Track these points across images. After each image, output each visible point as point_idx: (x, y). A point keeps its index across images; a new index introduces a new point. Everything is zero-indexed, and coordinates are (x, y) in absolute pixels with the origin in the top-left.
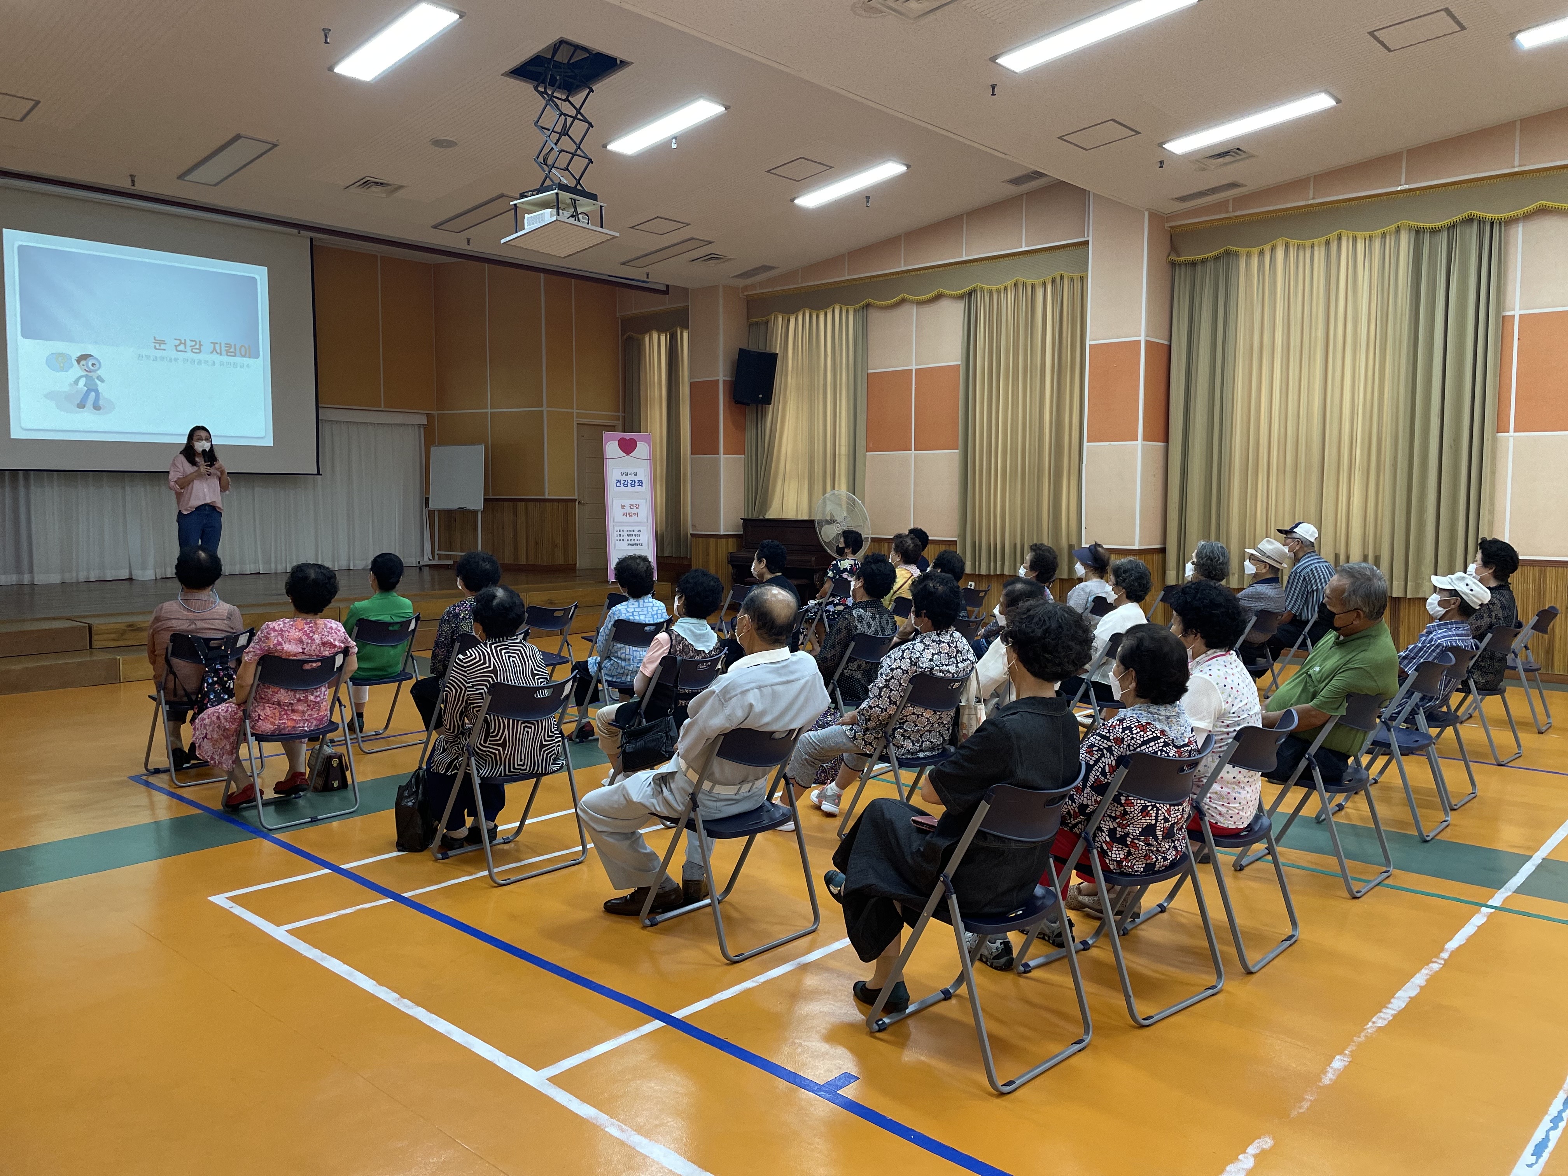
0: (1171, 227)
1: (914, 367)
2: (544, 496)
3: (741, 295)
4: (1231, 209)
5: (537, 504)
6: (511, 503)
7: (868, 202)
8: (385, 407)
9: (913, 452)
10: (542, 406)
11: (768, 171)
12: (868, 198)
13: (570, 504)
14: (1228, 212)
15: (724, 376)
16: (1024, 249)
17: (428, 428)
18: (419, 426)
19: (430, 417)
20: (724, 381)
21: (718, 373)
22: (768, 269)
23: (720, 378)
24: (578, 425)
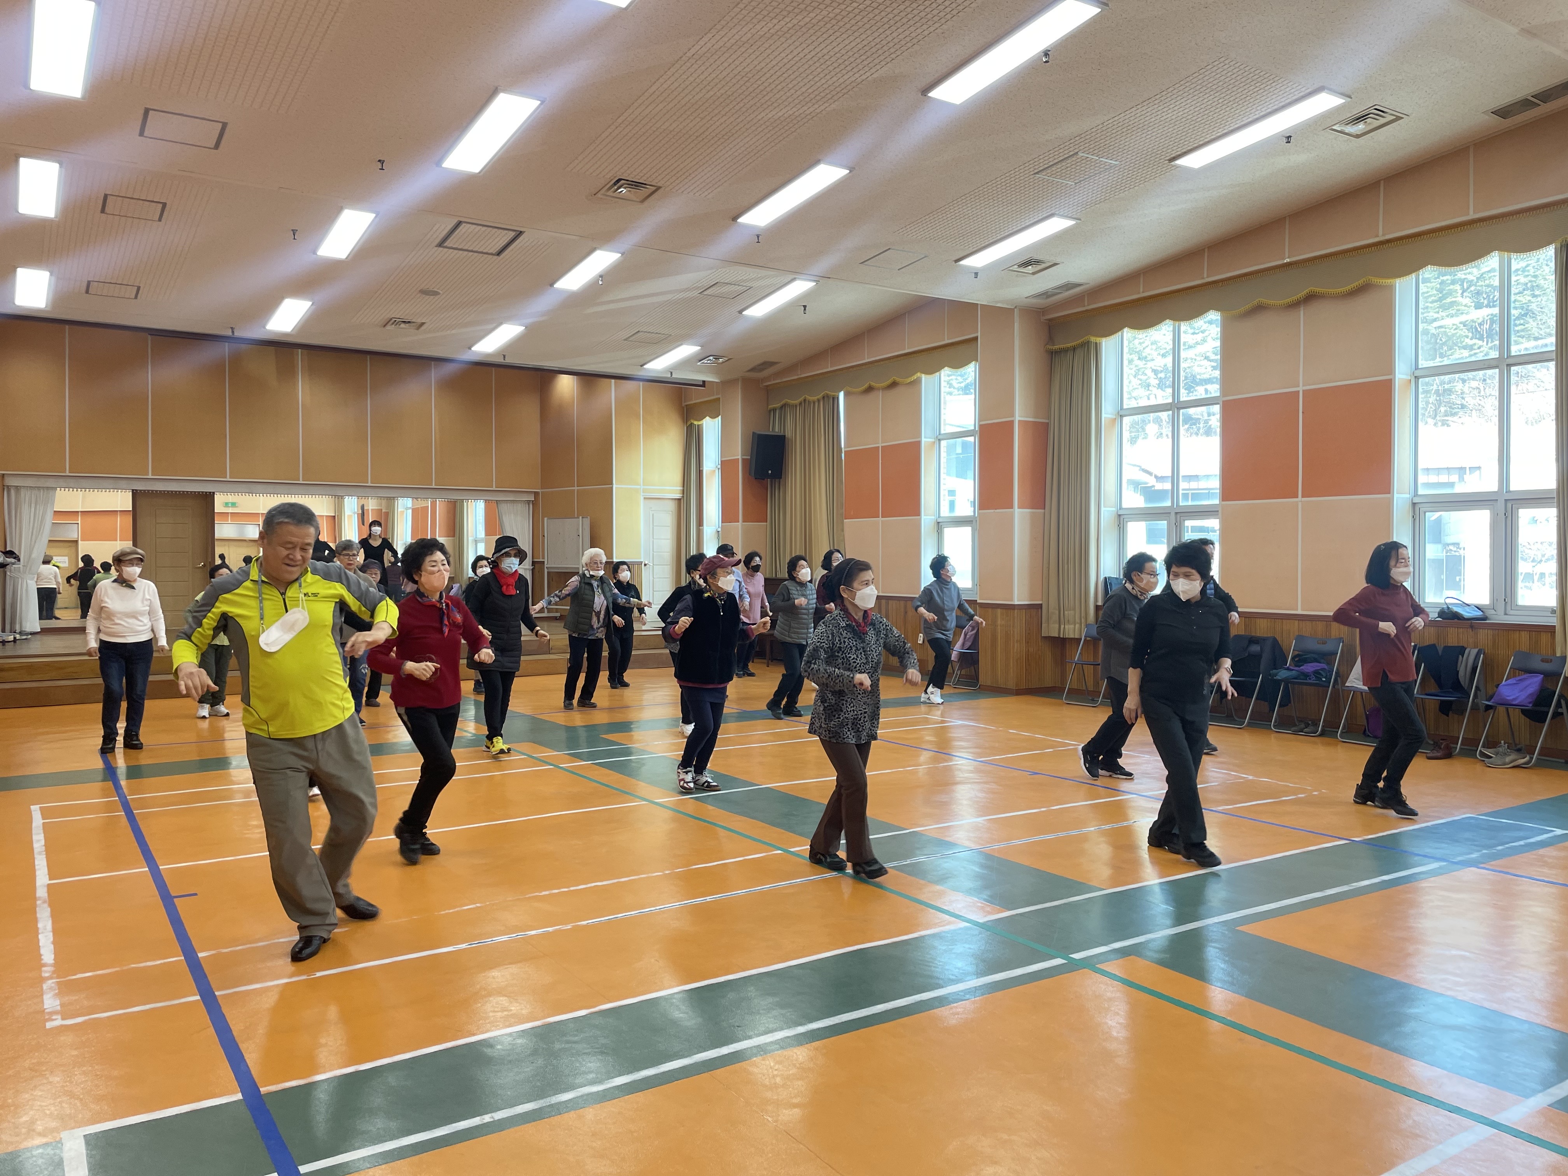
0: (1050, 320)
1: (880, 445)
3: (761, 385)
8: (496, 487)
9: (880, 519)
11: (700, 293)
12: (805, 306)
15: (742, 455)
16: (947, 341)
17: (535, 503)
18: (528, 502)
19: (536, 494)
20: (743, 460)
21: (738, 453)
22: (772, 364)
23: (740, 457)
24: (646, 499)
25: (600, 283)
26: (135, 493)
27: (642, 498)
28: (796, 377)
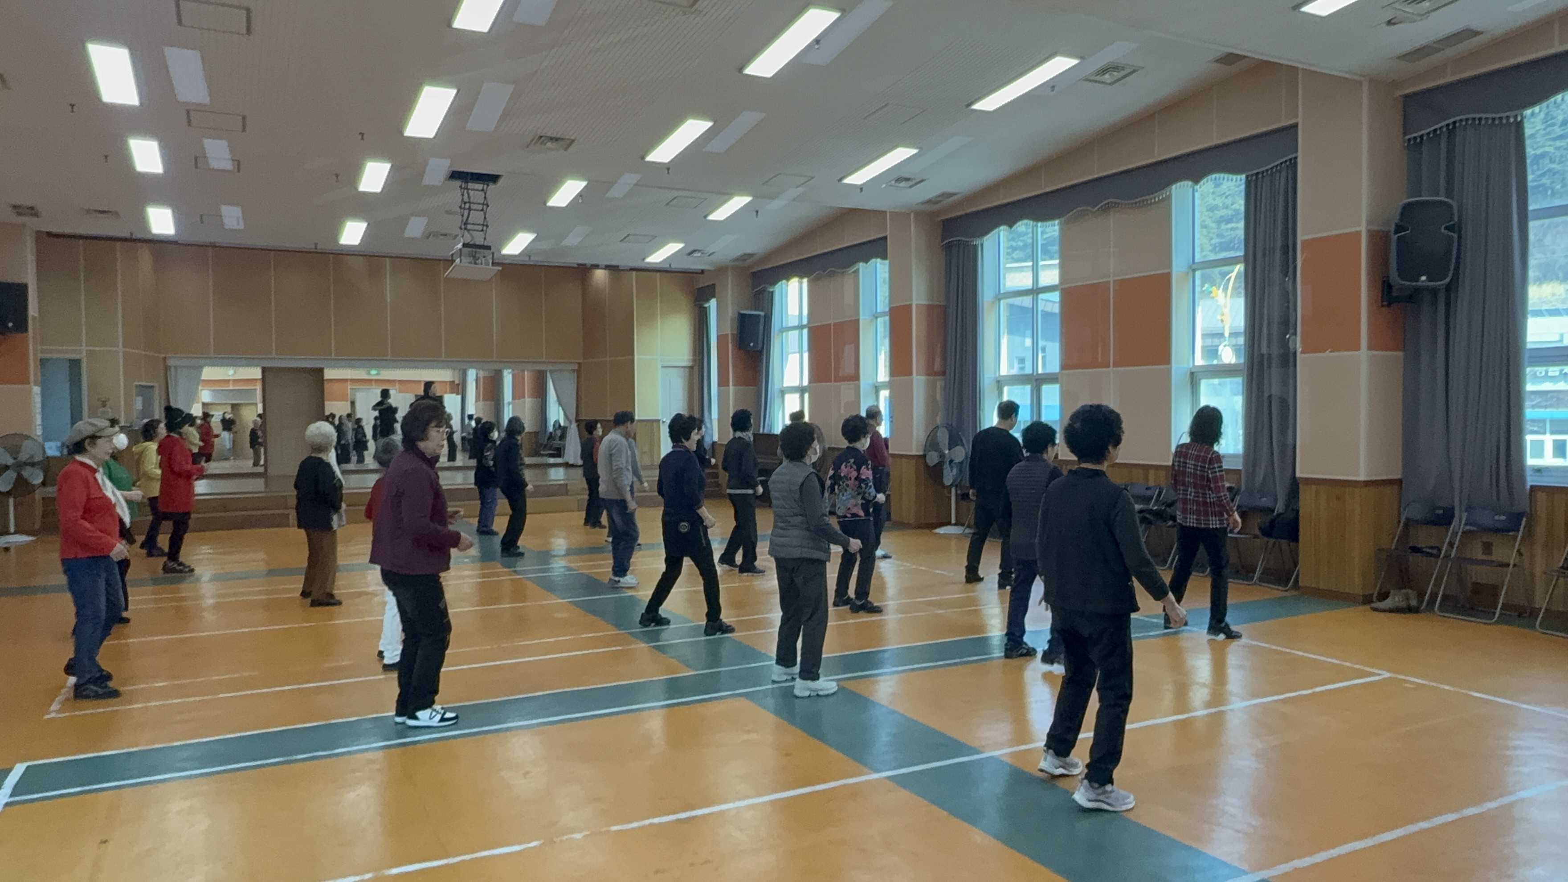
0: (943, 221)
1: (832, 322)
3: (748, 272)
4: (955, 211)
7: (757, 214)
9: (833, 383)
10: (634, 355)
11: (667, 205)
12: (757, 211)
13: (655, 423)
16: (872, 238)
17: (578, 372)
18: (574, 371)
19: (579, 364)
20: (732, 334)
21: (728, 330)
22: (751, 255)
23: (729, 332)
24: (664, 367)
25: (580, 201)
26: (264, 370)
27: (660, 366)
28: (770, 266)
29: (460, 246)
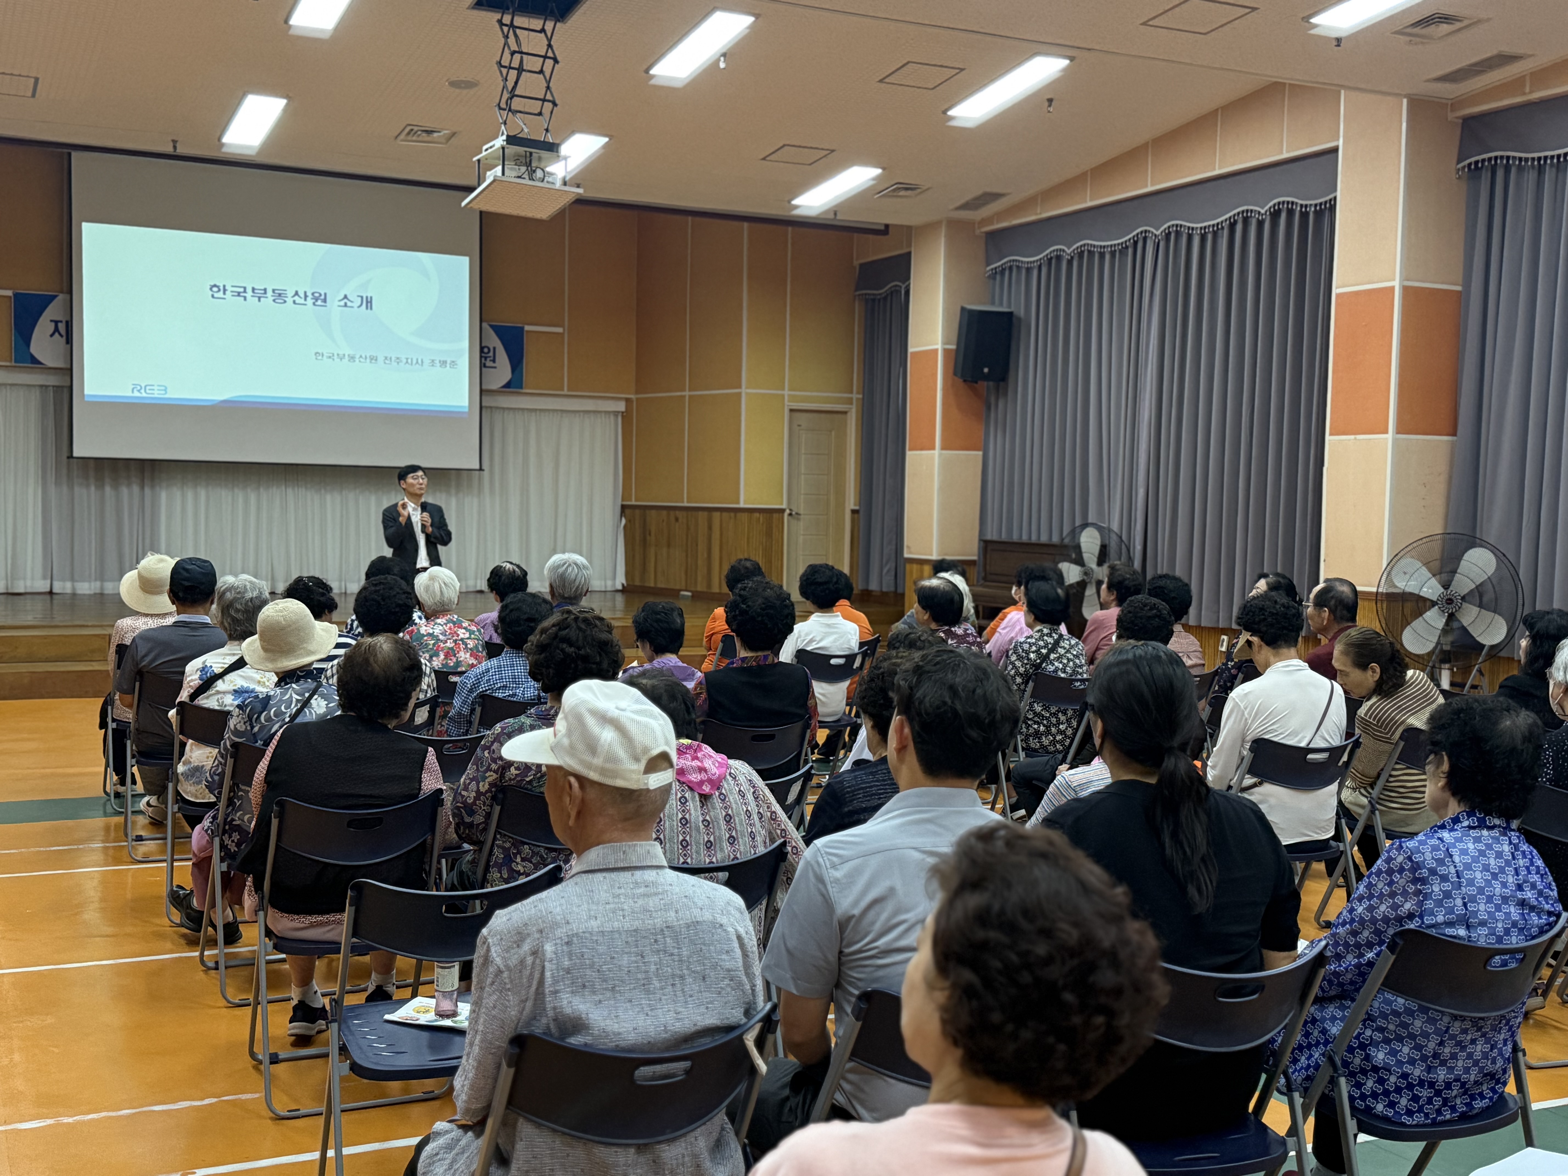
0: (1467, 118)
2: (738, 503)
3: (978, 232)
4: (1527, 90)
5: (732, 514)
6: (706, 513)
7: (1050, 106)
8: (569, 390)
10: (740, 387)
11: (881, 81)
12: (1050, 101)
13: (775, 516)
14: (1524, 94)
15: (944, 343)
16: (1285, 155)
17: (626, 416)
18: (616, 413)
19: (628, 402)
20: (945, 351)
21: (936, 340)
22: (996, 196)
23: (939, 346)
24: (791, 410)
25: (722, 65)
27: (787, 410)
28: (1033, 218)
29: (500, 142)
